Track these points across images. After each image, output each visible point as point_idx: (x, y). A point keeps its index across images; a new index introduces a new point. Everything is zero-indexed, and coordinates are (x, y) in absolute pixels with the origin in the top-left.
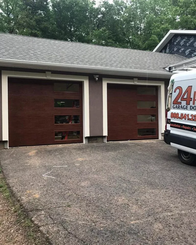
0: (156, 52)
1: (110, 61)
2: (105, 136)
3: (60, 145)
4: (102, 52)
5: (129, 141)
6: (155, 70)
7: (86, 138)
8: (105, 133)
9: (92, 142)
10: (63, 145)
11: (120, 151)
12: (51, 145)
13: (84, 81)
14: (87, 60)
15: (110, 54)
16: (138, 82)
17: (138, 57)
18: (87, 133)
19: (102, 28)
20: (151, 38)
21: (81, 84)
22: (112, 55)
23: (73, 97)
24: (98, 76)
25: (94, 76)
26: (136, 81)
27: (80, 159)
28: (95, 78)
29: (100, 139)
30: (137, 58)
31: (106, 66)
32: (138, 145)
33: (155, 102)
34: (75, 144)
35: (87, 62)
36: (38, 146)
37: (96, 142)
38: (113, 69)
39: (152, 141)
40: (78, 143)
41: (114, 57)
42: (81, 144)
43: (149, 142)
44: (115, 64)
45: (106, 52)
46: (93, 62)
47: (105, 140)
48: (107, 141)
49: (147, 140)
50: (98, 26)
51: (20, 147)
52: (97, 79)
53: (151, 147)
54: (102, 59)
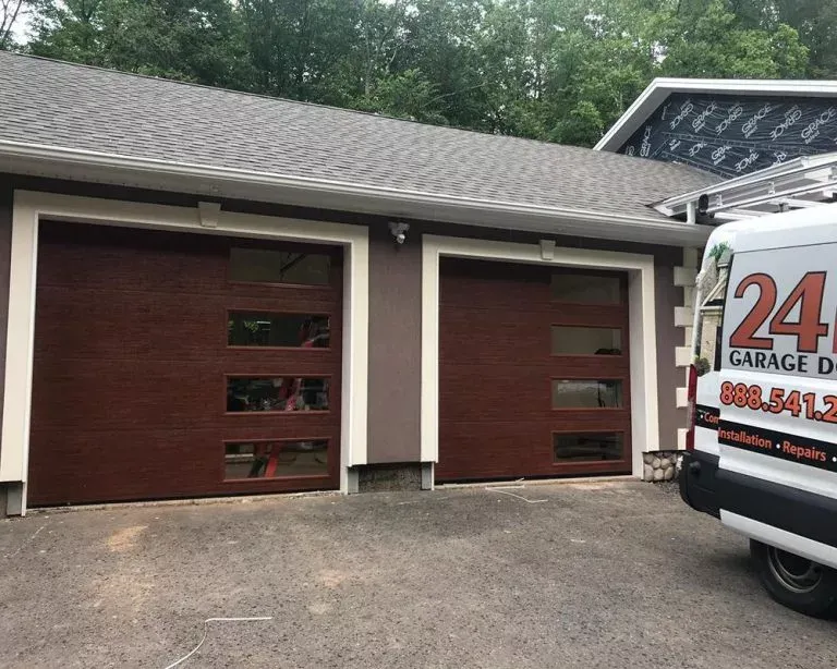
0: (606, 153)
1: (450, 174)
2: (429, 464)
3: (245, 500)
4: (416, 141)
5: (522, 484)
6: (618, 210)
7: (353, 470)
8: (430, 451)
9: (376, 489)
10: (259, 497)
11: (496, 533)
12: (207, 500)
13: (349, 245)
14: (362, 166)
15: (448, 149)
16: (556, 254)
17: (549, 164)
18: (355, 449)
19: (408, 72)
20: (575, 111)
21: (338, 255)
22: (455, 151)
23: (304, 307)
24: (405, 226)
25: (392, 224)
26: (548, 251)
27: (330, 578)
28: (394, 232)
29: (409, 475)
30: (545, 169)
31: (438, 188)
32: (564, 505)
33: (616, 334)
34: (308, 497)
35: (363, 172)
36: (155, 503)
37: (392, 489)
38: (466, 200)
39: (611, 485)
40: (321, 490)
41: (463, 160)
42: (332, 493)
43: (597, 487)
44: (470, 185)
45: (430, 143)
46: (386, 175)
47: (429, 480)
48: (436, 483)
49: (591, 479)
50: (393, 66)
51: (76, 508)
52: (403, 237)
53: (617, 514)
54: (419, 166)
